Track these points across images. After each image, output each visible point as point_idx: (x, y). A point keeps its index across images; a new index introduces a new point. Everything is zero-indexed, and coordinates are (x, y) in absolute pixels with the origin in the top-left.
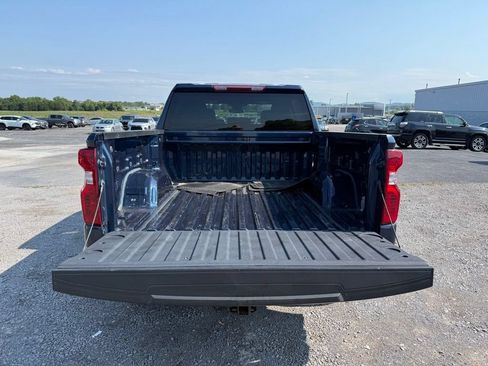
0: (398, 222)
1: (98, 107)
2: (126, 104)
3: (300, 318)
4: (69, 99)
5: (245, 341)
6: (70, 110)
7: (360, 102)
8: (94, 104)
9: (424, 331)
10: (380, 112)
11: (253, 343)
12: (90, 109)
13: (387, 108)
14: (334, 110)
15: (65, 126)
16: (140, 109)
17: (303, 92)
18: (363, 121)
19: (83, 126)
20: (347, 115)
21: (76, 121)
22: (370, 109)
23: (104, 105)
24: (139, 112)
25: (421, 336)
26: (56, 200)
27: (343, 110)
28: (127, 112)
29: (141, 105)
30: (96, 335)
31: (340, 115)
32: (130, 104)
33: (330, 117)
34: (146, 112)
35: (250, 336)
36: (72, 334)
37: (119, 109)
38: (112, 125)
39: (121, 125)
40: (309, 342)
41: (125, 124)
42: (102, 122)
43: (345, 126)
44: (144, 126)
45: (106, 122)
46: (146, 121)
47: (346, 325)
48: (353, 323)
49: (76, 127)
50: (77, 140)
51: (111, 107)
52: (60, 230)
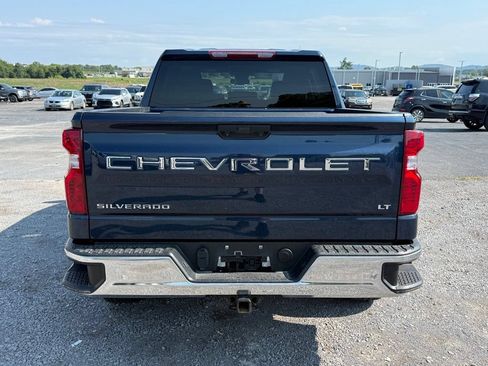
0: (418, 212)
1: (50, 73)
2: (87, 68)
3: (313, 329)
4: (9, 62)
5: (247, 351)
6: (11, 76)
7: (419, 65)
8: (44, 68)
9: (458, 344)
10: (447, 79)
11: (256, 353)
12: (38, 76)
13: (457, 72)
14: (382, 76)
15: (6, 100)
16: (107, 76)
17: (321, 60)
18: (420, 92)
19: (30, 99)
20: (400, 82)
21: (21, 93)
22: (434, 75)
23: (58, 69)
24: (107, 81)
25: (453, 349)
26: (7, 196)
27: (394, 75)
28: (90, 79)
29: (108, 69)
30: (76, 343)
31: (390, 84)
32: (93, 69)
33: (377, 87)
34: (117, 80)
35: (252, 346)
36: (48, 342)
37: (78, 75)
38: (71, 99)
39: (83, 98)
40: (321, 353)
41: (88, 97)
42: (57, 95)
43: (394, 98)
44: (115, 99)
45: (62, 95)
46: (117, 93)
47: (367, 338)
48: (375, 336)
49: (20, 100)
50: (25, 119)
51: (67, 73)
52: (18, 232)
